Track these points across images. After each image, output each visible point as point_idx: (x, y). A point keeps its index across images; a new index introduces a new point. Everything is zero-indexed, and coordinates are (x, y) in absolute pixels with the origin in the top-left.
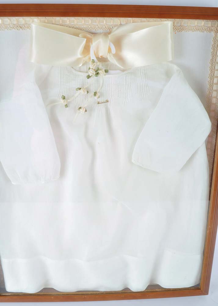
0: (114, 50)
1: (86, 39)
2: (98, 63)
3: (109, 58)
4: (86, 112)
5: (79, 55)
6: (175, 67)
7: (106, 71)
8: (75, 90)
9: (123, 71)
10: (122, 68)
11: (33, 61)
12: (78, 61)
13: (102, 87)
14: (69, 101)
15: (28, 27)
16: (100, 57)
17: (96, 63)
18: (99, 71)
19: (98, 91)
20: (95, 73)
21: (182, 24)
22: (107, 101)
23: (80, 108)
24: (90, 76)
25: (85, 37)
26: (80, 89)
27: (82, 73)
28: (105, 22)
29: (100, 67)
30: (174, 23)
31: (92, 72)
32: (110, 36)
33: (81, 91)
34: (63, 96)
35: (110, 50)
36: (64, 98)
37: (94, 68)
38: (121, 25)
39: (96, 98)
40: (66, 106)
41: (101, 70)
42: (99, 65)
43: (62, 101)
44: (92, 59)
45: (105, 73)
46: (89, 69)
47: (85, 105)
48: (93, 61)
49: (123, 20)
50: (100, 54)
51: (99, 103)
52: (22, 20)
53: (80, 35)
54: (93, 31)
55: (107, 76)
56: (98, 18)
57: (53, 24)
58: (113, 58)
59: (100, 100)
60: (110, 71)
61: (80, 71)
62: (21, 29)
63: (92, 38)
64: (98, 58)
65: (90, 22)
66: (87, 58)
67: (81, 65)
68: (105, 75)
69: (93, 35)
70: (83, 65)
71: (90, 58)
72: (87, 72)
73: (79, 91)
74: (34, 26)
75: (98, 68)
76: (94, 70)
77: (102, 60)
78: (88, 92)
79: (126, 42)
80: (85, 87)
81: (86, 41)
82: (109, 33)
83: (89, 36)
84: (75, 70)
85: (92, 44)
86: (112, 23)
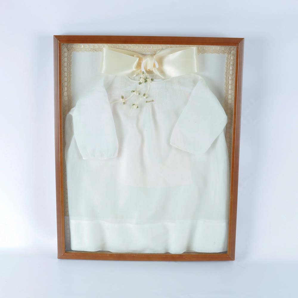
0: (157, 66)
1: (138, 58)
2: (147, 74)
3: (154, 71)
4: (138, 108)
5: (134, 69)
6: (200, 77)
7: (152, 80)
8: (131, 92)
9: (163, 80)
10: (163, 77)
11: (103, 72)
12: (133, 73)
13: (149, 90)
14: (126, 100)
15: (100, 50)
16: (148, 70)
17: (145, 74)
18: (147, 80)
19: (146, 93)
20: (144, 81)
21: (204, 49)
22: (153, 101)
23: (134, 104)
24: (141, 82)
25: (138, 57)
26: (134, 91)
27: (136, 81)
28: (151, 48)
29: (148, 77)
30: (198, 48)
31: (142, 80)
32: (155, 57)
33: (135, 93)
34: (122, 96)
35: (154, 66)
36: (123, 98)
37: (144, 77)
38: (162, 49)
39: (145, 97)
40: (124, 103)
41: (148, 79)
42: (147, 76)
43: (121, 99)
44: (142, 71)
45: (151, 81)
46: (141, 78)
47: (137, 103)
48: (143, 73)
49: (164, 46)
50: (148, 68)
51: (147, 102)
52: (96, 46)
53: (135, 56)
54: (144, 53)
55: (152, 83)
56: (147, 45)
57: (117, 48)
58: (157, 71)
59: (148, 100)
60: (155, 80)
61: (135, 80)
62: (96, 52)
63: (143, 58)
64: (146, 71)
65: (142, 47)
66: (139, 71)
67: (135, 76)
68: (151, 82)
69: (143, 56)
70: (137, 75)
71: (141, 71)
72: (139, 80)
73: (133, 93)
74: (105, 49)
75: (146, 77)
76: (144, 78)
77: (150, 72)
78: (139, 94)
79: (166, 60)
80: (137, 90)
81: (139, 59)
82: (154, 55)
83: (141, 56)
84: (131, 79)
85: (143, 61)
86: (156, 48)
